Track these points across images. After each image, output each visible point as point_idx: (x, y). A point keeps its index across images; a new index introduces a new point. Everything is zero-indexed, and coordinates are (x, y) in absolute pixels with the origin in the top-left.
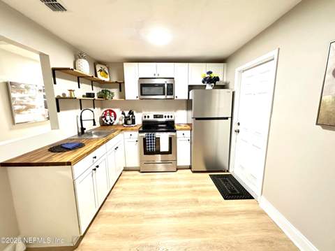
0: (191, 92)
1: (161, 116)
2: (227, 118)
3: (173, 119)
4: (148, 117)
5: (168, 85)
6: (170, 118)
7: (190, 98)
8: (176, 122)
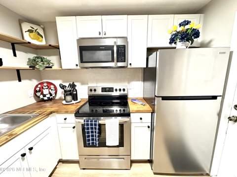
0: (150, 57)
1: (111, 90)
2: (215, 98)
3: (126, 92)
4: (95, 90)
5: (118, 47)
6: (122, 92)
7: (150, 66)
8: (129, 96)
